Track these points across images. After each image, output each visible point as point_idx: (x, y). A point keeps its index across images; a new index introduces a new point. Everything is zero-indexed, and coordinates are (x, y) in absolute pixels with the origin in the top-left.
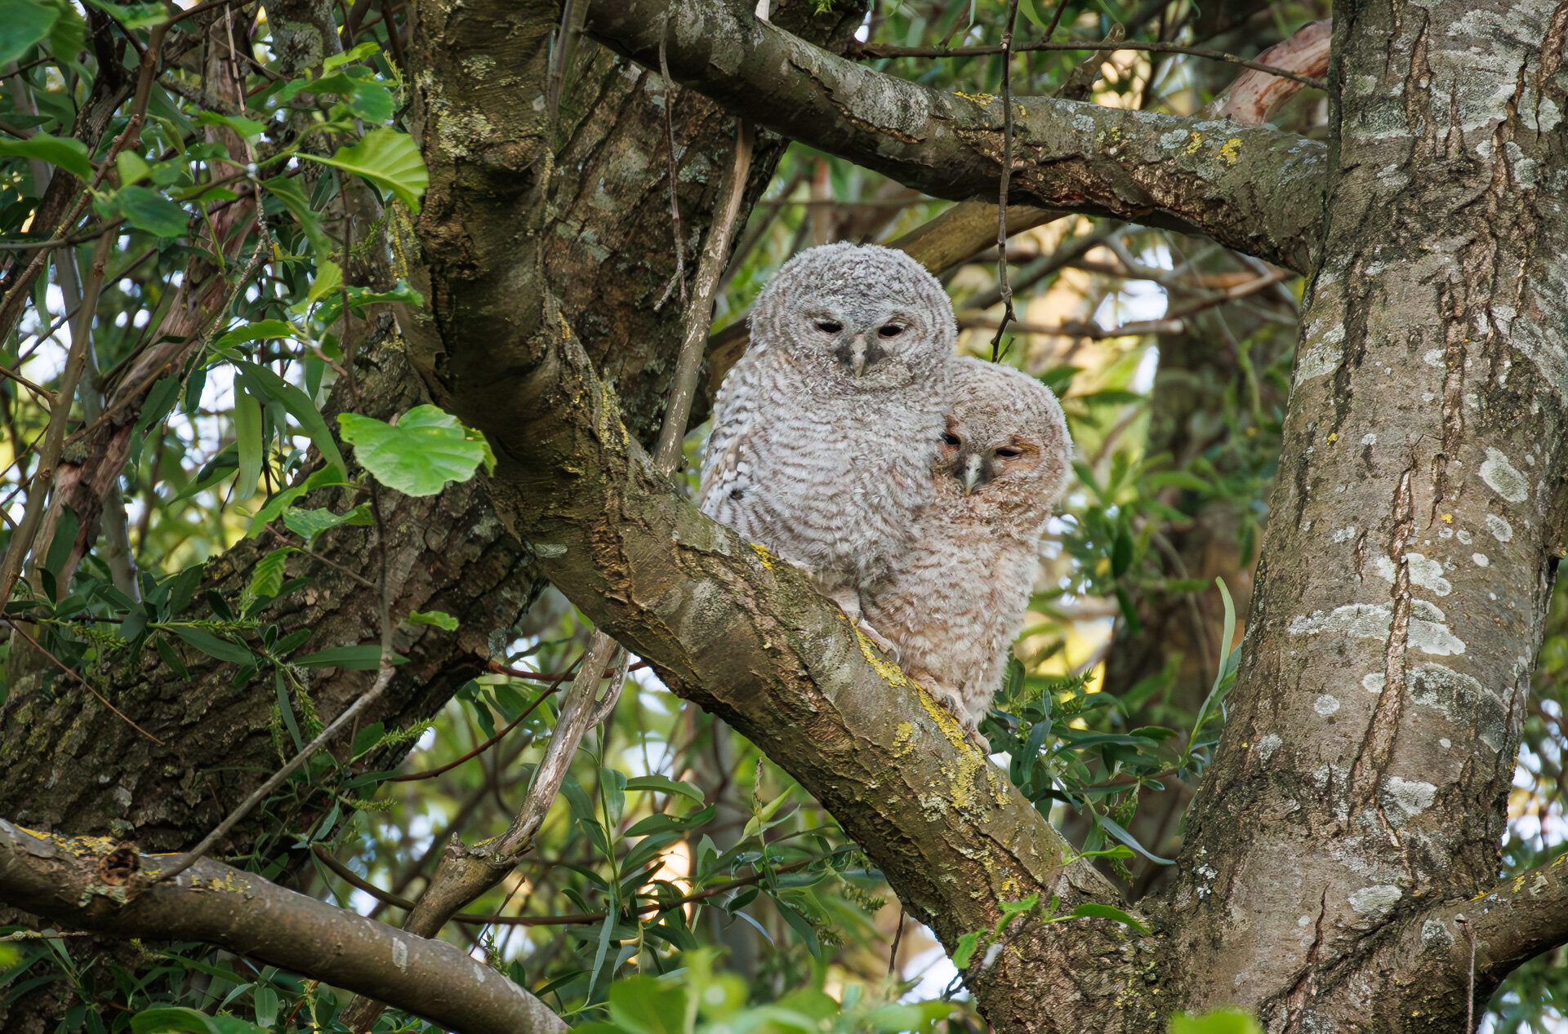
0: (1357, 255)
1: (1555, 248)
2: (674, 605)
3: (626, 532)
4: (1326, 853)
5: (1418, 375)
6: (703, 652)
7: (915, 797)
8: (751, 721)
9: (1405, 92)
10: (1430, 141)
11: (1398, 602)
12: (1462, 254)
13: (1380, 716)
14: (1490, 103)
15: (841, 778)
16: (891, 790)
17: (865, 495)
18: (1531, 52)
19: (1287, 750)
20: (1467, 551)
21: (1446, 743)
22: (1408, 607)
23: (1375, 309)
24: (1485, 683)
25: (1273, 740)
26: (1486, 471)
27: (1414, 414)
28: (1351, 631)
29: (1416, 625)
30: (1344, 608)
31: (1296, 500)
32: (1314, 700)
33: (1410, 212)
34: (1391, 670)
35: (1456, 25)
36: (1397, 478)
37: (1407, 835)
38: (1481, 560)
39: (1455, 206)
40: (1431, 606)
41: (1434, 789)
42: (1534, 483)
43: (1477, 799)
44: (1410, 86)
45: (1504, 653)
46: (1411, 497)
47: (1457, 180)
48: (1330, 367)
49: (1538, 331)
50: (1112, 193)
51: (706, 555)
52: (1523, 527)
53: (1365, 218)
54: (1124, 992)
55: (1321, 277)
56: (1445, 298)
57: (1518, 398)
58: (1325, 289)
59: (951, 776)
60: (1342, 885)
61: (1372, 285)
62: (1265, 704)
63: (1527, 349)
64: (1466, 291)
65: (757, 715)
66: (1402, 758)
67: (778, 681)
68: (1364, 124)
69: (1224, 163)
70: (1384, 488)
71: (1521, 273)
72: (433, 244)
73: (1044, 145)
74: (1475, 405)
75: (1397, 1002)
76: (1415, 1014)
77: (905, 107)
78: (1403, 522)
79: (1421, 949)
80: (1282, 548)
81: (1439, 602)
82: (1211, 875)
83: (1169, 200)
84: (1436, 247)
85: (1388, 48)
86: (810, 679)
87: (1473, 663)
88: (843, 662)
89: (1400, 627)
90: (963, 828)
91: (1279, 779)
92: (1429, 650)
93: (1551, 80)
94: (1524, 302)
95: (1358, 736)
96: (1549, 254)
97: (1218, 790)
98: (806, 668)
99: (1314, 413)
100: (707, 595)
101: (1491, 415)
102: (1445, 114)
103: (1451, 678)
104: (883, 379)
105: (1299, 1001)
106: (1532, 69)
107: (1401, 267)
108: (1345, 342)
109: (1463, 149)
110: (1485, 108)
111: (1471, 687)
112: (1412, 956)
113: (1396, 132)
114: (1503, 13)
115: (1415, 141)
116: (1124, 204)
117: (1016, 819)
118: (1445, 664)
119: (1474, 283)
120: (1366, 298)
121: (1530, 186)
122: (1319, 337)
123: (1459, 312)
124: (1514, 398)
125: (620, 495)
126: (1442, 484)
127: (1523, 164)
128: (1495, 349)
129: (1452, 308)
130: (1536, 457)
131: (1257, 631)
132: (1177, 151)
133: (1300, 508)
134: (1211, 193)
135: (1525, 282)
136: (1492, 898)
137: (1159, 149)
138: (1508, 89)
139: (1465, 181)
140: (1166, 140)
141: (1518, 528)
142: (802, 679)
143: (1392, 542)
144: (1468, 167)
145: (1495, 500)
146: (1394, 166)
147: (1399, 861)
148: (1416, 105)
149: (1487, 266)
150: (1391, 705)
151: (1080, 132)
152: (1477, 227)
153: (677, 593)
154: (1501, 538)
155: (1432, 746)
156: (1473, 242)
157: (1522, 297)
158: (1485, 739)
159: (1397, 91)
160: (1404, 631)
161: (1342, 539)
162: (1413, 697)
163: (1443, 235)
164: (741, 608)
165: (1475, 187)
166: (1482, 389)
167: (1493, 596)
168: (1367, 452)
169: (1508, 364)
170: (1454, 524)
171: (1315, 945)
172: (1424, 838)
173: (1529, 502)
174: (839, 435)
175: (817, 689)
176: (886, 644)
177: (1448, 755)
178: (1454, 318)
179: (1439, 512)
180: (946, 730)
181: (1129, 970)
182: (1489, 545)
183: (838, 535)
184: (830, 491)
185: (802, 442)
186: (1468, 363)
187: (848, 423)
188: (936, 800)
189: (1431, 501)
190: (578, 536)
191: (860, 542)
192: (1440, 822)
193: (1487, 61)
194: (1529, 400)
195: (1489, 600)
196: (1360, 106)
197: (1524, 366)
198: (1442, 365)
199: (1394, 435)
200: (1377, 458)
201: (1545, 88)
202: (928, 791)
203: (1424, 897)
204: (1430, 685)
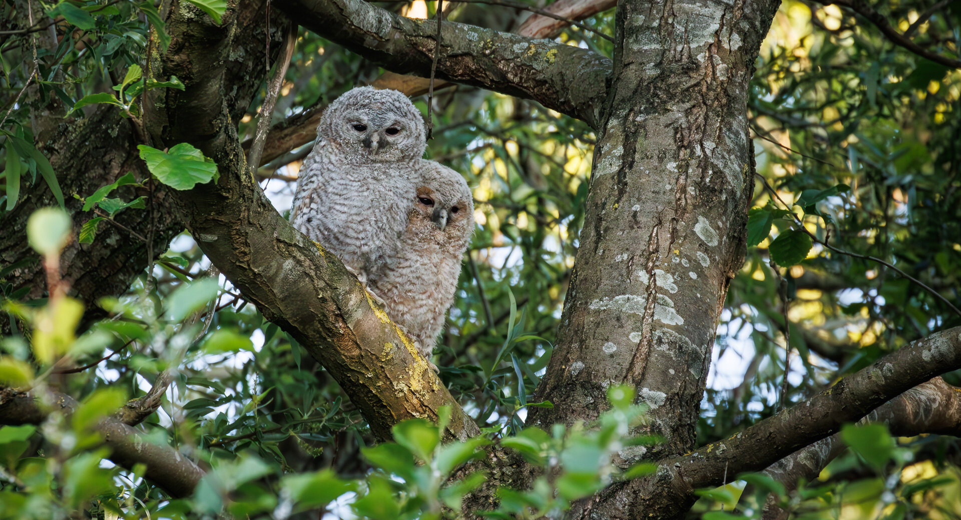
0: (631, 110)
1: (736, 113)
2: (272, 271)
3: (250, 230)
5: (663, 175)
6: (285, 298)
7: (391, 383)
8: (307, 337)
9: (660, 25)
10: (672, 52)
11: (649, 295)
12: (688, 112)
13: (638, 355)
14: (706, 33)
15: (353, 370)
16: (379, 378)
17: (376, 221)
18: (728, 7)
19: (587, 371)
20: (686, 271)
21: (672, 372)
22: (655, 298)
23: (640, 140)
24: (693, 342)
25: (579, 365)
26: (698, 229)
27: (661, 196)
28: (624, 309)
29: (658, 309)
30: (620, 297)
31: (594, 239)
32: (603, 345)
33: (660, 88)
34: (644, 331)
36: (651, 229)
37: (650, 419)
38: (693, 275)
39: (685, 87)
40: (667, 298)
41: (664, 395)
42: (721, 237)
43: (687, 403)
44: (663, 22)
45: (703, 326)
46: (658, 239)
47: (686, 73)
48: (615, 169)
49: (727, 156)
50: (485, 74)
51: (290, 245)
52: (714, 260)
53: (635, 92)
54: (494, 495)
55: (610, 121)
56: (678, 136)
57: (715, 190)
58: (612, 128)
59: (411, 373)
61: (639, 127)
62: (575, 345)
63: (721, 165)
64: (690, 132)
65: (311, 333)
66: (649, 379)
67: (324, 316)
68: (637, 41)
69: (548, 62)
70: (644, 234)
71: (718, 125)
72: (170, 65)
73: (451, 46)
74: (693, 193)
75: (642, 508)
76: (651, 515)
77: (380, 21)
78: (653, 253)
79: (656, 481)
80: (587, 263)
81: (671, 296)
83: (517, 80)
84: (674, 108)
85: (651, 1)
86: (342, 316)
87: (687, 330)
88: (358, 308)
89: (650, 309)
90: (415, 401)
91: (583, 386)
92: (665, 321)
93: (737, 23)
94: (720, 140)
95: (626, 365)
96: (733, 116)
97: (548, 390)
98: (339, 309)
99: (606, 193)
100: (290, 267)
101: (701, 199)
102: (681, 38)
103: (676, 337)
104: (387, 157)
105: (589, 505)
106: (728, 17)
107: (655, 117)
108: (623, 155)
109: (690, 57)
110: (703, 36)
111: (686, 343)
112: (651, 483)
113: (655, 46)
115: (664, 52)
116: (492, 81)
117: (442, 399)
118: (672, 329)
119: (694, 128)
120: (635, 134)
121: (725, 79)
122: (609, 152)
123: (685, 143)
124: (713, 191)
125: (249, 210)
126: (674, 233)
127: (721, 67)
128: (704, 164)
129: (682, 141)
130: (723, 223)
131: (571, 307)
132: (522, 54)
133: (597, 243)
134: (540, 77)
135: (721, 129)
136: (695, 455)
137: (513, 52)
138: (715, 26)
139: (692, 74)
140: (516, 48)
141: (713, 260)
142: (337, 315)
143: (647, 263)
144: (692, 66)
145: (702, 244)
146: (653, 64)
148: (666, 33)
149: (701, 120)
150: (644, 349)
151: (470, 41)
152: (696, 99)
153: (274, 265)
154: (704, 265)
155: (665, 373)
156: (694, 106)
157: (719, 137)
158: (692, 371)
159: (655, 24)
160: (652, 311)
161: (620, 260)
162: (655, 346)
163: (678, 102)
164: (308, 275)
165: (695, 77)
166: (697, 184)
167: (699, 295)
168: (635, 215)
169: (711, 172)
170: (680, 256)
172: (659, 422)
173: (719, 247)
174: (365, 188)
175: (344, 321)
176: (380, 301)
177: (673, 378)
178: (683, 146)
179: (673, 249)
180: (409, 348)
181: (498, 483)
182: (698, 268)
183: (363, 242)
184: (359, 219)
185: (345, 192)
186: (690, 171)
187: (370, 180)
188: (402, 385)
189: (668, 243)
190: (224, 231)
191: (373, 246)
192: (668, 413)
193: (705, 11)
194: (721, 192)
195: (697, 297)
196: (636, 31)
197: (719, 174)
198: (676, 170)
199: (649, 206)
200: (640, 218)
201: (734, 27)
202: (399, 380)
203: (659, 453)
204: (665, 340)
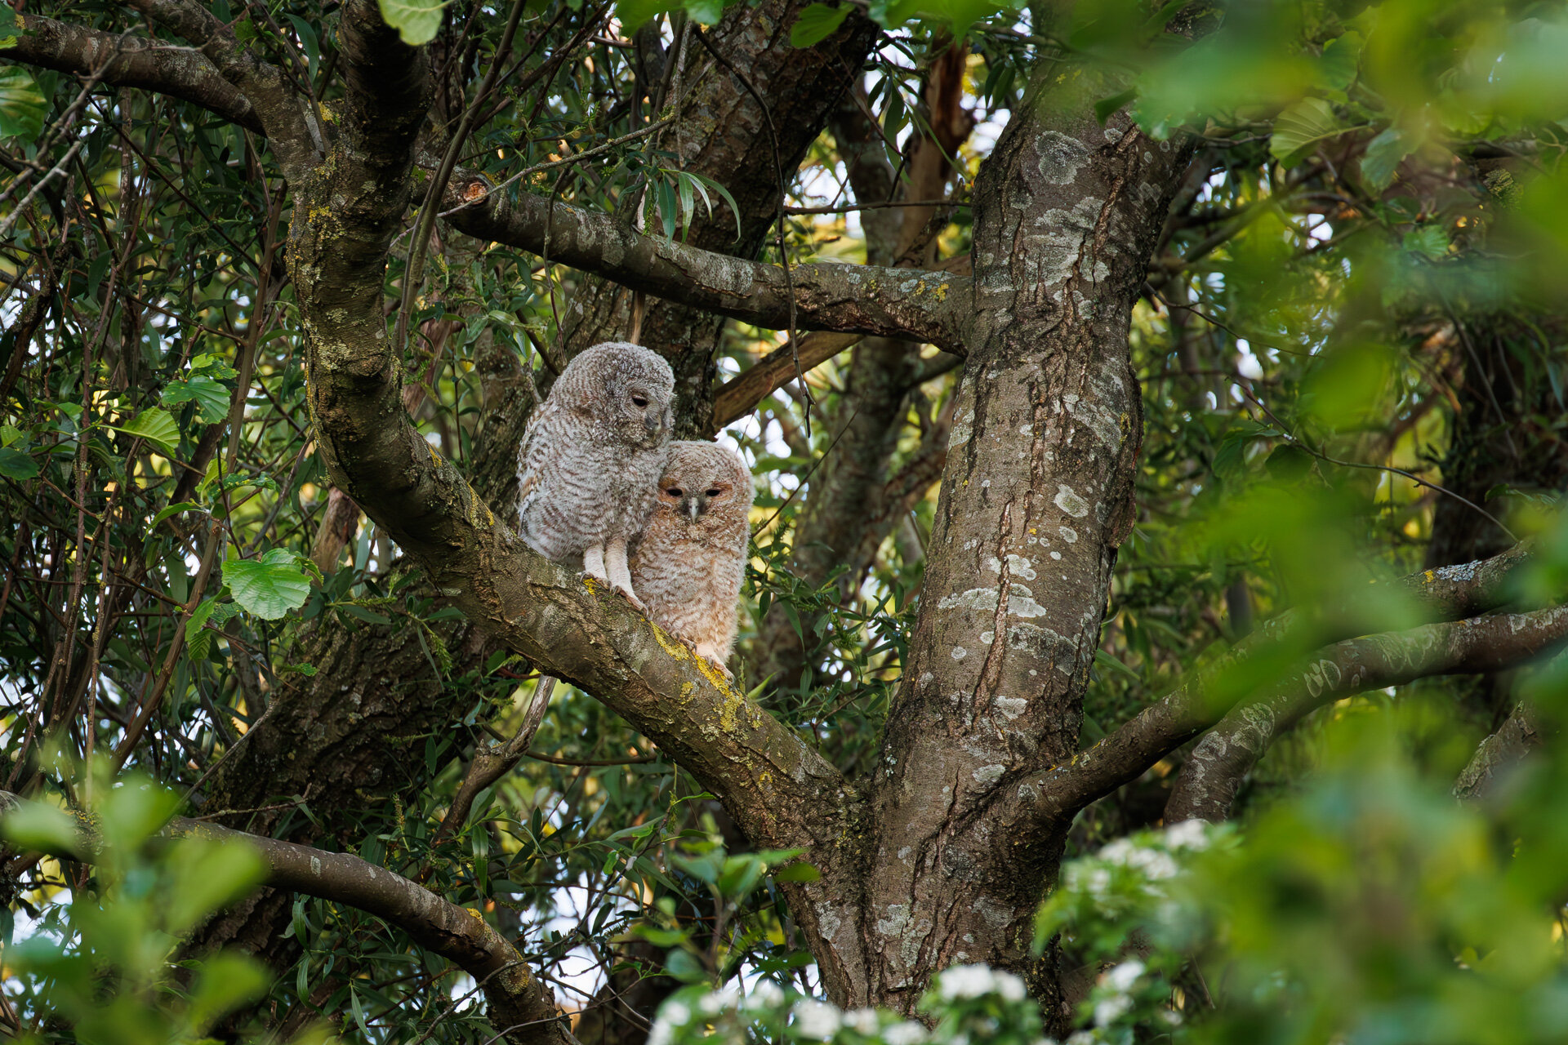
0: (983, 366)
2: (532, 620)
3: (495, 579)
4: (959, 747)
5: (1016, 441)
6: (553, 648)
7: (698, 728)
9: (1010, 263)
10: (1026, 293)
11: (1002, 586)
12: (1045, 363)
13: (992, 658)
14: (1062, 266)
15: (650, 719)
16: (682, 724)
18: (1088, 233)
19: (935, 682)
20: (1047, 551)
21: (1033, 672)
22: (1009, 589)
23: (992, 401)
24: (1060, 633)
25: (928, 676)
26: (1059, 500)
27: (1014, 466)
28: (974, 606)
29: (1013, 600)
30: (970, 591)
32: (952, 651)
33: (1013, 338)
34: (998, 629)
35: (1040, 219)
36: (1003, 508)
37: (1008, 732)
38: (1056, 556)
39: (1041, 333)
40: (1023, 587)
41: (1025, 702)
42: (1093, 504)
44: (1013, 259)
45: (1074, 612)
46: (1010, 519)
47: (1042, 316)
48: (966, 438)
49: (1094, 408)
50: (873, 321)
51: (550, 589)
52: (1084, 533)
53: (988, 343)
54: (840, 839)
56: (1034, 392)
57: (1080, 452)
59: (720, 713)
60: (969, 766)
61: (991, 385)
62: (925, 653)
63: (1086, 420)
64: (1048, 386)
65: (593, 683)
66: (1006, 684)
67: (602, 663)
68: (987, 284)
69: (938, 300)
70: (994, 514)
71: (1083, 373)
72: (328, 422)
73: (829, 294)
74: (1051, 459)
75: (1005, 837)
76: (1016, 844)
77: (737, 276)
78: (1006, 535)
79: (1018, 804)
81: (1029, 584)
82: (893, 762)
83: (907, 324)
84: (1029, 360)
85: (1000, 236)
86: (621, 661)
87: (1051, 621)
88: (643, 648)
89: (1003, 602)
90: (731, 744)
91: (931, 701)
92: (1022, 615)
93: (1102, 249)
94: (1085, 390)
95: (978, 672)
96: (1102, 359)
98: (619, 654)
99: (956, 468)
100: (552, 613)
101: (1062, 464)
102: (1035, 276)
103: (1037, 631)
105: (944, 840)
106: (1089, 244)
107: (1008, 373)
108: (974, 422)
109: (1045, 297)
110: (1059, 271)
111: (1050, 636)
112: (1012, 808)
113: (1006, 288)
114: (1070, 210)
115: (1017, 293)
117: (768, 735)
118: (1031, 623)
119: (1052, 381)
120: (987, 394)
121: (1089, 317)
122: (960, 419)
123: (1042, 400)
124: (1078, 452)
125: (490, 556)
126: (1030, 511)
127: (1084, 304)
128: (1065, 422)
129: (1038, 398)
130: (1094, 488)
132: (910, 293)
133: (946, 528)
134: (930, 319)
135: (1086, 378)
136: (1060, 769)
137: (900, 293)
138: (1073, 257)
139: (1047, 317)
140: (904, 287)
141: (1082, 534)
142: (617, 661)
143: (999, 549)
144: (1049, 308)
145: (1065, 517)
146: (1005, 309)
147: (1004, 749)
148: (1016, 271)
149: (1061, 370)
150: (999, 651)
152: (1054, 346)
153: (532, 614)
154: (1069, 541)
155: (1024, 675)
156: (1052, 355)
157: (1084, 388)
158: (1061, 668)
159: (1005, 262)
160: (1006, 604)
161: (969, 547)
162: (1012, 646)
163: (1033, 352)
164: (574, 620)
165: (1053, 320)
166: (1055, 448)
167: (1065, 578)
168: (985, 492)
169: (1073, 431)
170: (1038, 535)
171: (953, 804)
172: (1020, 734)
173: (1090, 515)
175: (627, 666)
177: (1035, 679)
178: (1040, 404)
179: (1029, 528)
181: (843, 824)
182: (1062, 546)
186: (1048, 432)
188: (711, 728)
189: (1023, 521)
190: (465, 583)
192: (1030, 722)
193: (1060, 241)
194: (1088, 453)
195: (1062, 580)
196: (986, 273)
197: (1084, 431)
198: (1031, 434)
199: (1001, 480)
200: (991, 496)
201: (1097, 255)
202: (706, 723)
203: (1020, 770)
204: (1023, 637)
